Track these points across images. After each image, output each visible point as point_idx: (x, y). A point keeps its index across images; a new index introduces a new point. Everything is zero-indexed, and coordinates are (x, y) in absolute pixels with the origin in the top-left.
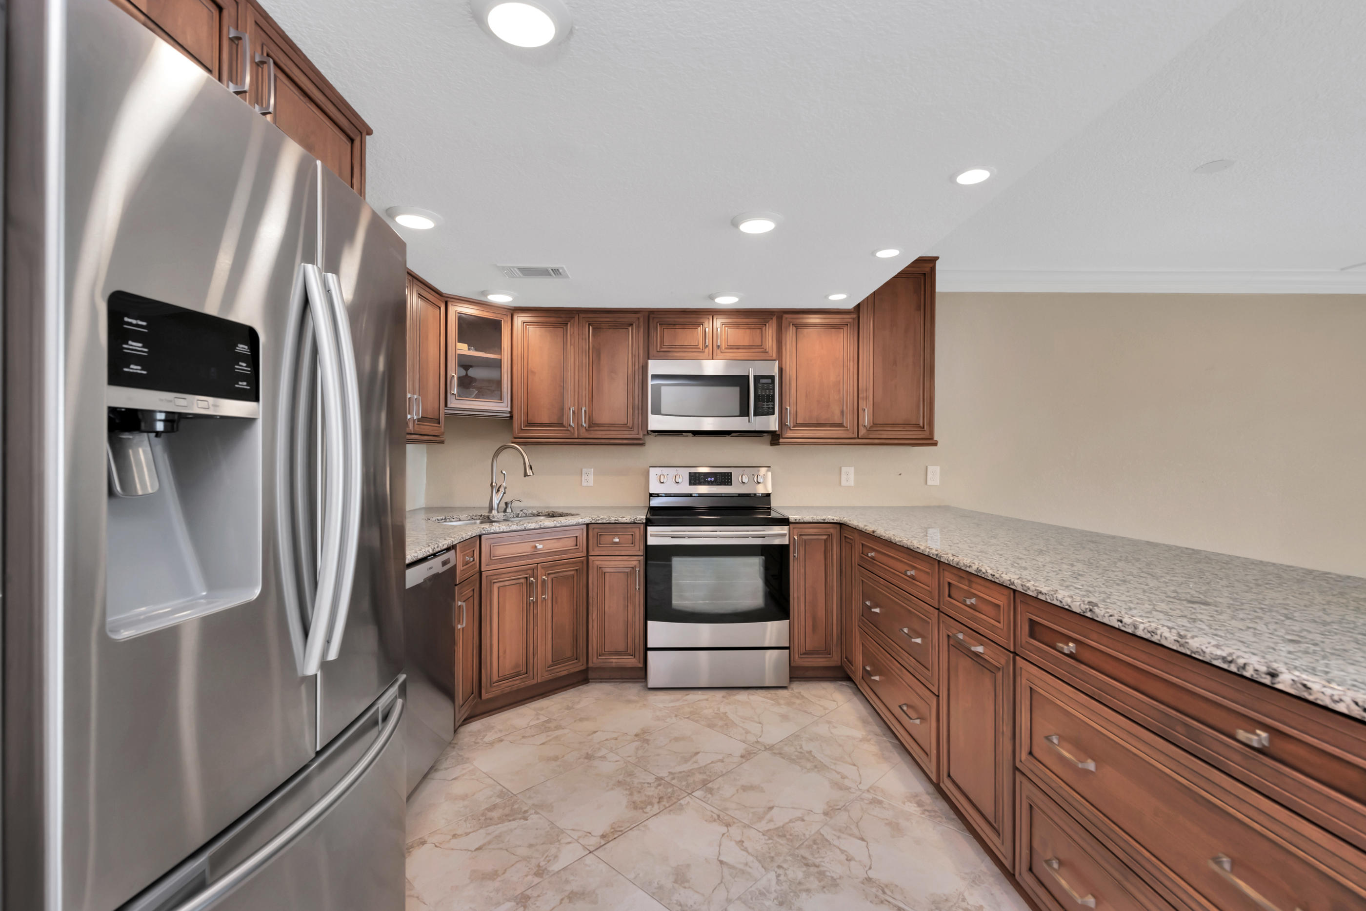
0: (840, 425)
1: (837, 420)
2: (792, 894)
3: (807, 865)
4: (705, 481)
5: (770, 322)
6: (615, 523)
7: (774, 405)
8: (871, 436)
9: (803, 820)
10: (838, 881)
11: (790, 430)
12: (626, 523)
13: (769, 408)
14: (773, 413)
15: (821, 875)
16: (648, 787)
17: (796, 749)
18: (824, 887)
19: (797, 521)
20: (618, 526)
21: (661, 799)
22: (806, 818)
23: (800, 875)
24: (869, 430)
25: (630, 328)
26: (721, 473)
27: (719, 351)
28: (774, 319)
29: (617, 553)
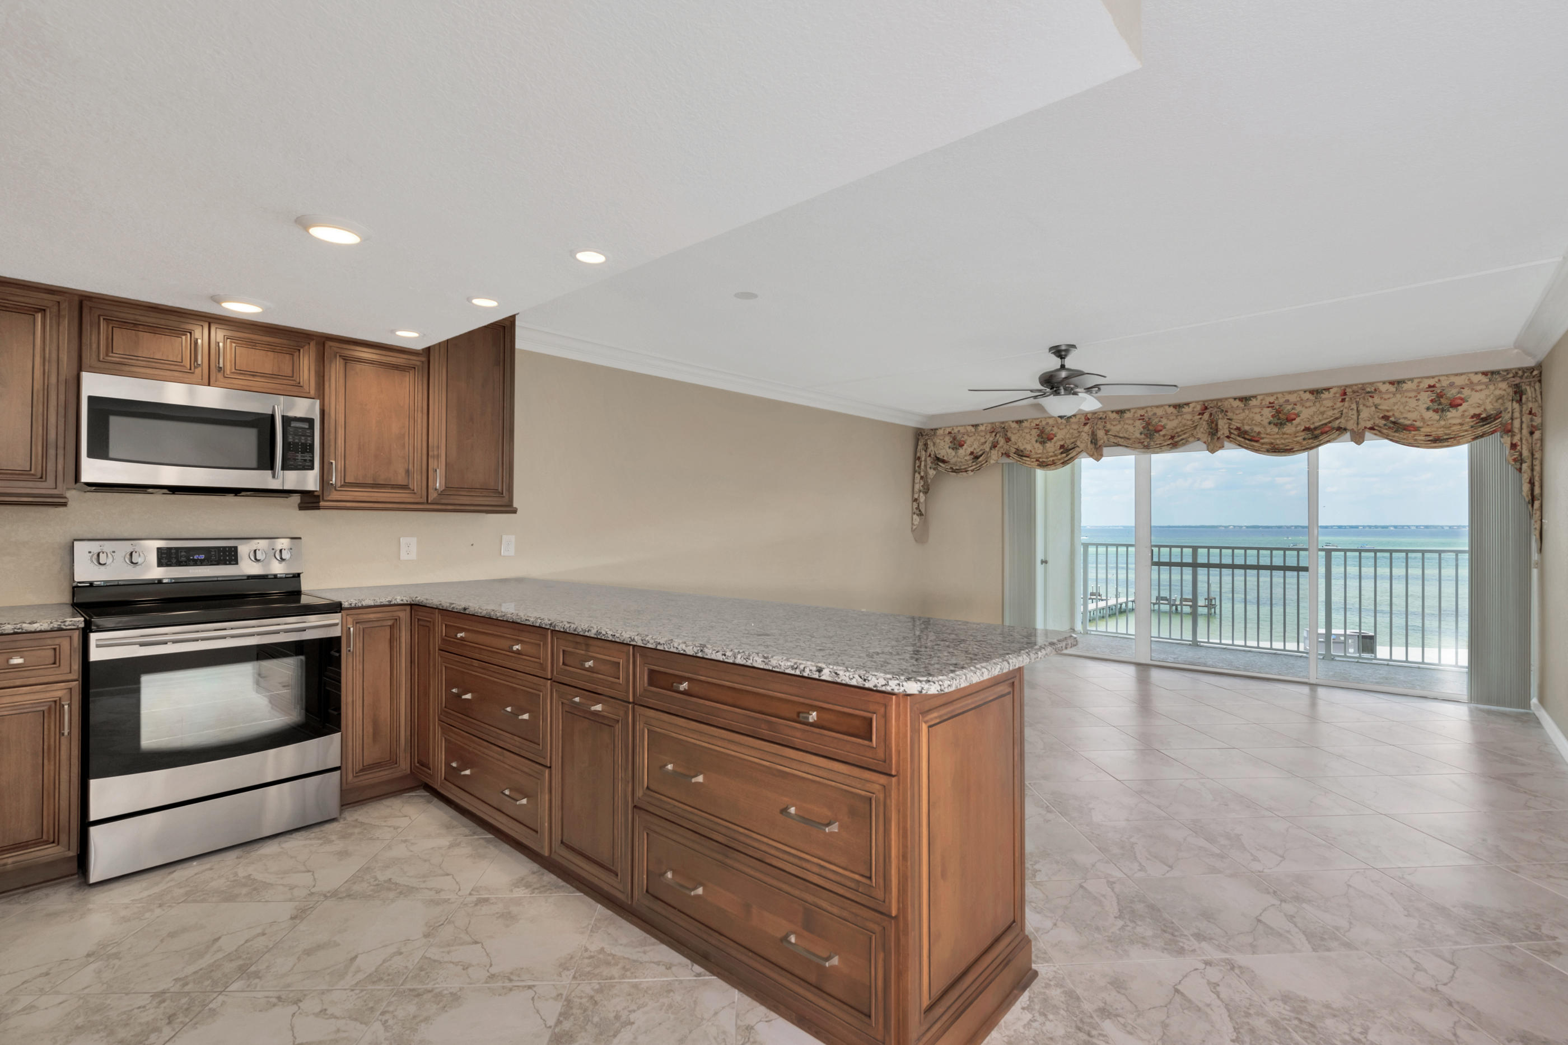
0: (405, 487)
1: (401, 479)
2: (408, 1032)
3: (418, 995)
4: (189, 560)
5: (306, 347)
6: (15, 633)
7: (313, 457)
8: (443, 501)
9: (401, 953)
10: (459, 993)
11: (336, 490)
12: (41, 631)
13: (305, 460)
14: (312, 468)
15: (438, 997)
16: (141, 1012)
17: (369, 883)
18: (445, 1007)
19: (353, 605)
20: (20, 637)
21: (171, 1019)
22: (403, 950)
23: (412, 1009)
24: (441, 494)
25: (39, 316)
26: (224, 548)
27: (220, 376)
28: (313, 344)
29: (18, 682)
